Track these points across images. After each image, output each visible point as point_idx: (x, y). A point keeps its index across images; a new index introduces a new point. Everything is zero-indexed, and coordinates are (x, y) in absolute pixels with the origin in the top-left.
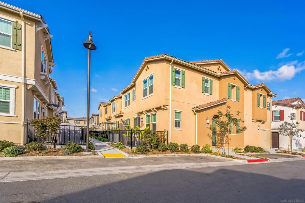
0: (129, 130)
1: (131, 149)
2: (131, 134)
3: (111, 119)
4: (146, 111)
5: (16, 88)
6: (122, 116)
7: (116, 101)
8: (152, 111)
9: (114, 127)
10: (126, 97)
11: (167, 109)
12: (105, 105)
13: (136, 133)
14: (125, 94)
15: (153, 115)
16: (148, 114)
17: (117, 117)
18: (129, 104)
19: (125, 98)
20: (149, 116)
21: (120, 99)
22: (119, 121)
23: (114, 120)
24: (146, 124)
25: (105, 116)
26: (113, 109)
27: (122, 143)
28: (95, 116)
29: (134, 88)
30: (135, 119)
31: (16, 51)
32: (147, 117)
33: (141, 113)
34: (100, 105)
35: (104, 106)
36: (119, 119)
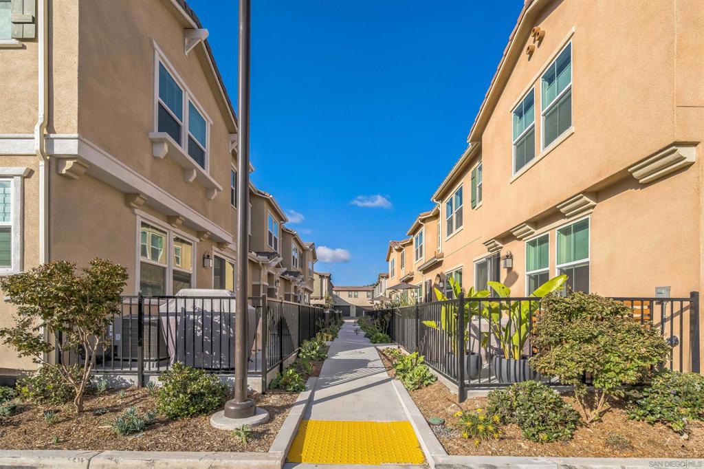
0: (453, 302)
1: (463, 397)
2: (463, 319)
3: (411, 279)
4: (528, 222)
5: (24, 178)
6: (438, 264)
7: (423, 229)
8: (563, 216)
9: (419, 298)
10: (451, 205)
11: (689, 165)
12: (400, 245)
13: (486, 311)
14: (447, 199)
15: (566, 231)
16: (538, 233)
17: (426, 270)
18: (460, 223)
19: (447, 207)
20: (544, 240)
21: (436, 221)
22: (431, 281)
23: (420, 280)
24: (530, 276)
25: (399, 274)
26: (417, 251)
27: (421, 358)
28: (383, 277)
29: (478, 163)
30: (481, 267)
31: (24, 47)
32: (532, 248)
33: (507, 237)
34: (391, 251)
35: (396, 250)
36: (432, 276)
